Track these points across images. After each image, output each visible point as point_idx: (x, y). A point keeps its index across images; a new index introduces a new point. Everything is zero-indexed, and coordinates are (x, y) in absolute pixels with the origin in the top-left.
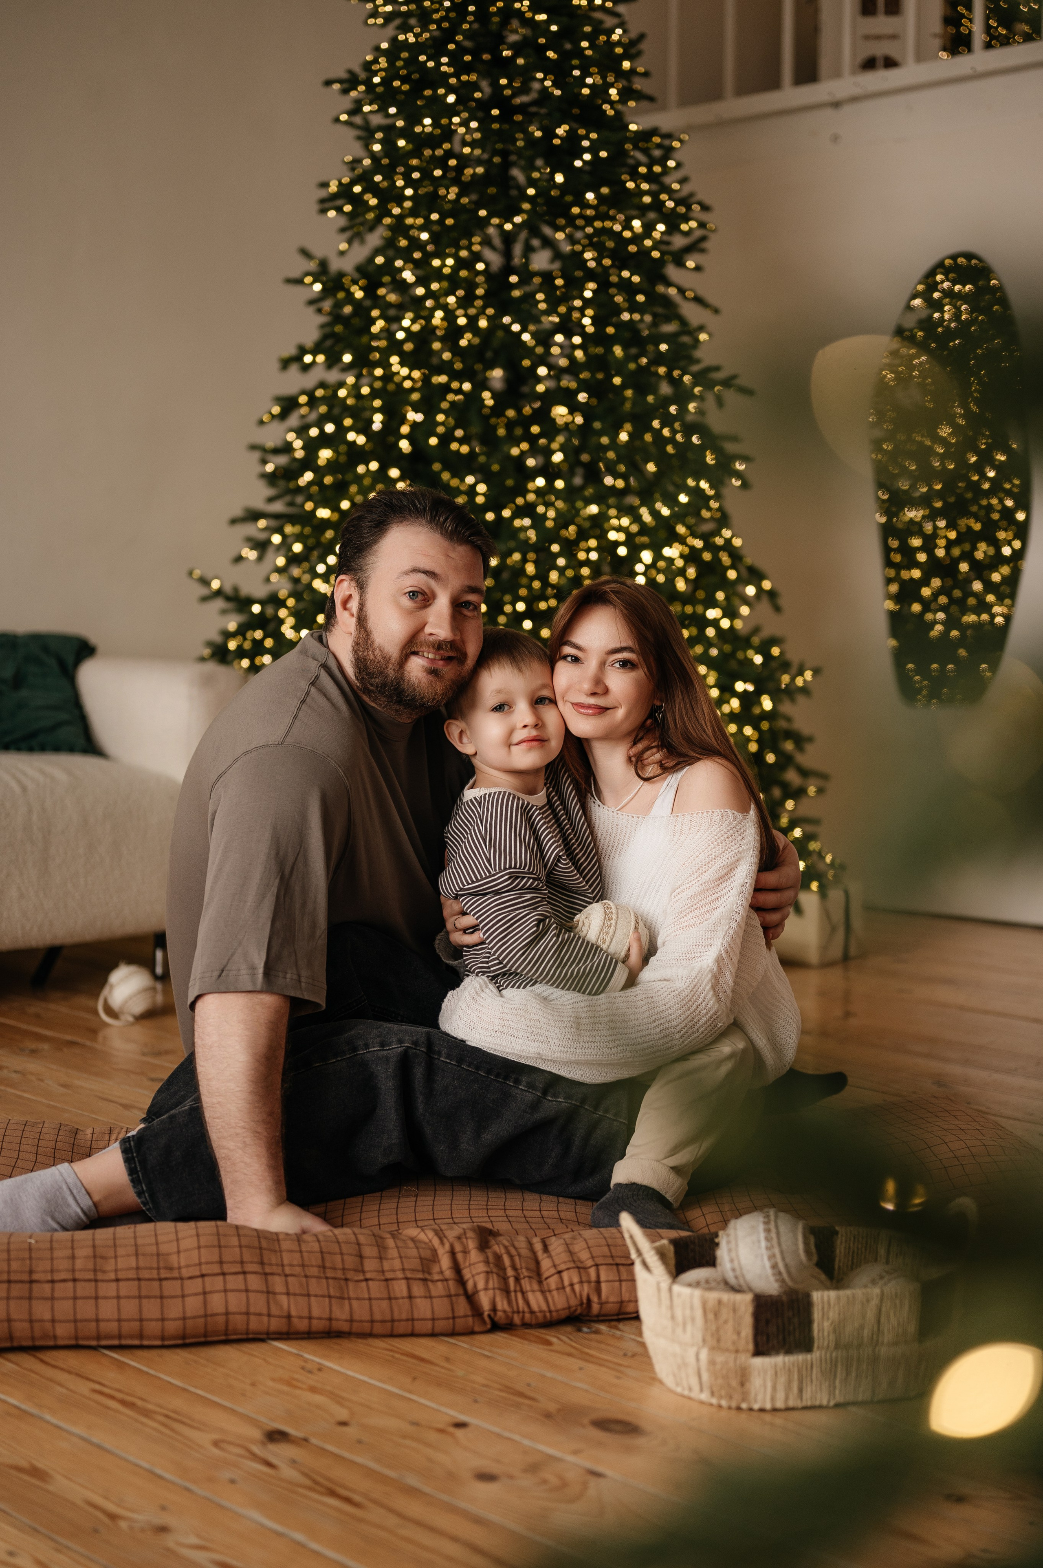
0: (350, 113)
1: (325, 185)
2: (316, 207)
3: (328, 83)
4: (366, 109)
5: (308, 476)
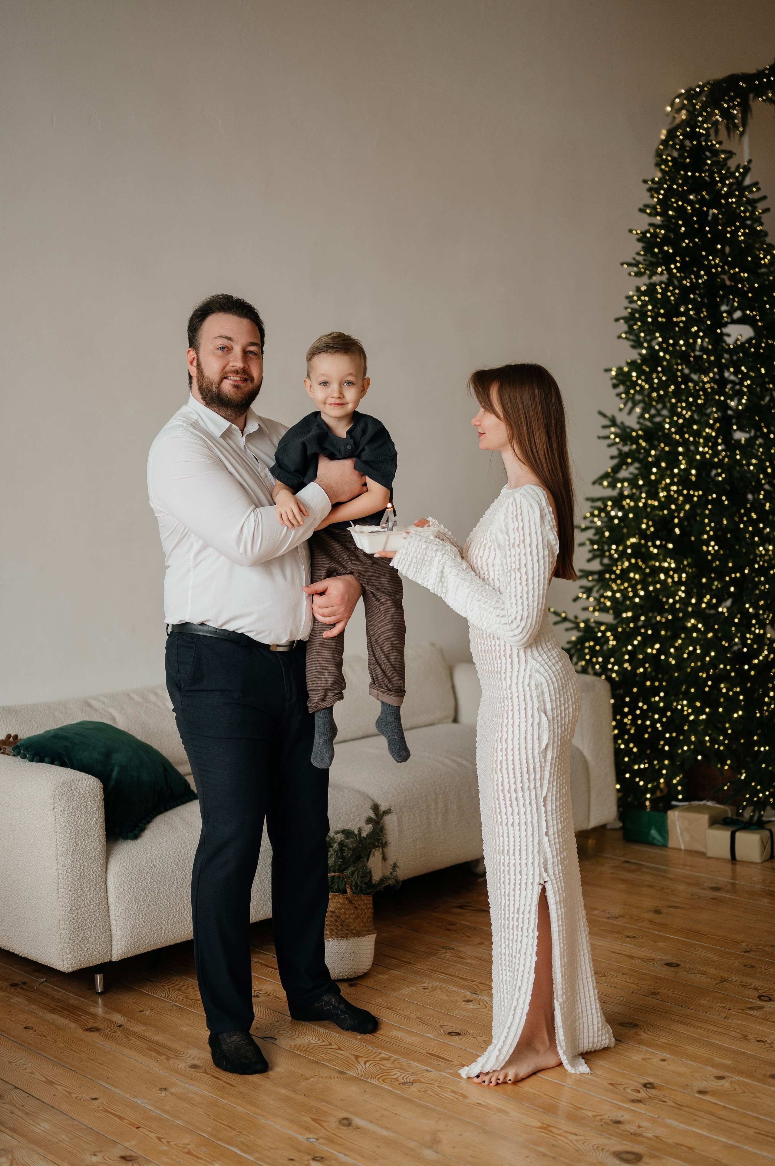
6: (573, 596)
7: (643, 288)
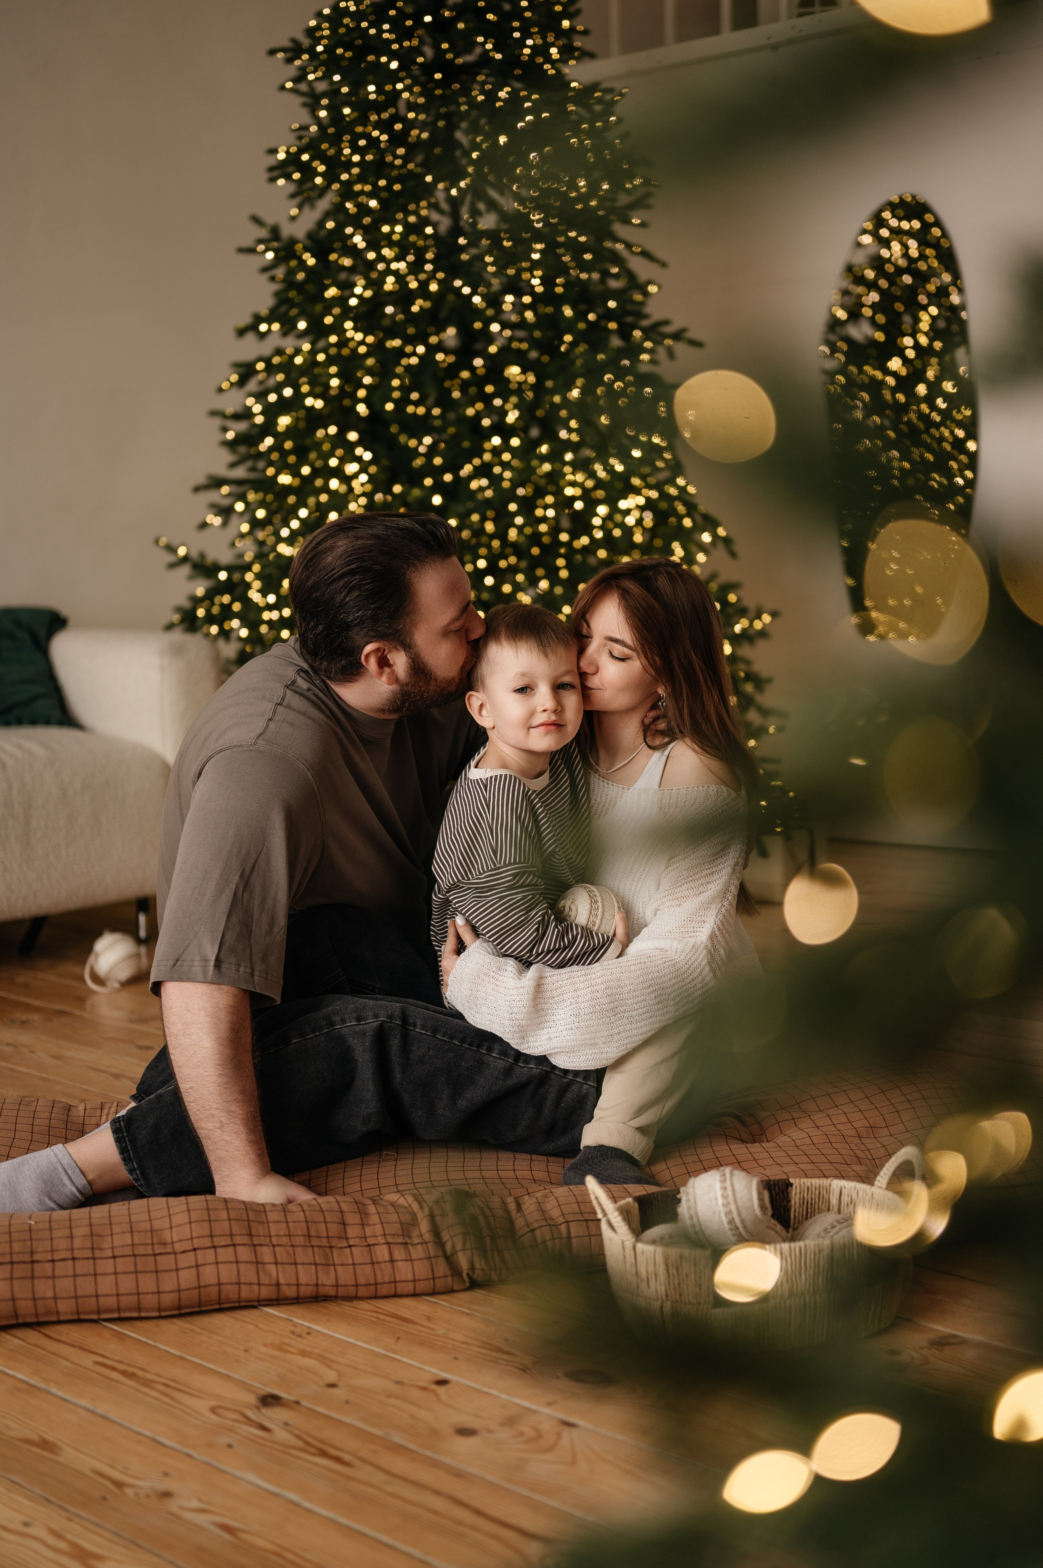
0: (295, 80)
1: (274, 151)
2: (266, 176)
3: (272, 52)
4: (311, 77)
5: (269, 441)
6: (198, 521)
7: (327, 11)
